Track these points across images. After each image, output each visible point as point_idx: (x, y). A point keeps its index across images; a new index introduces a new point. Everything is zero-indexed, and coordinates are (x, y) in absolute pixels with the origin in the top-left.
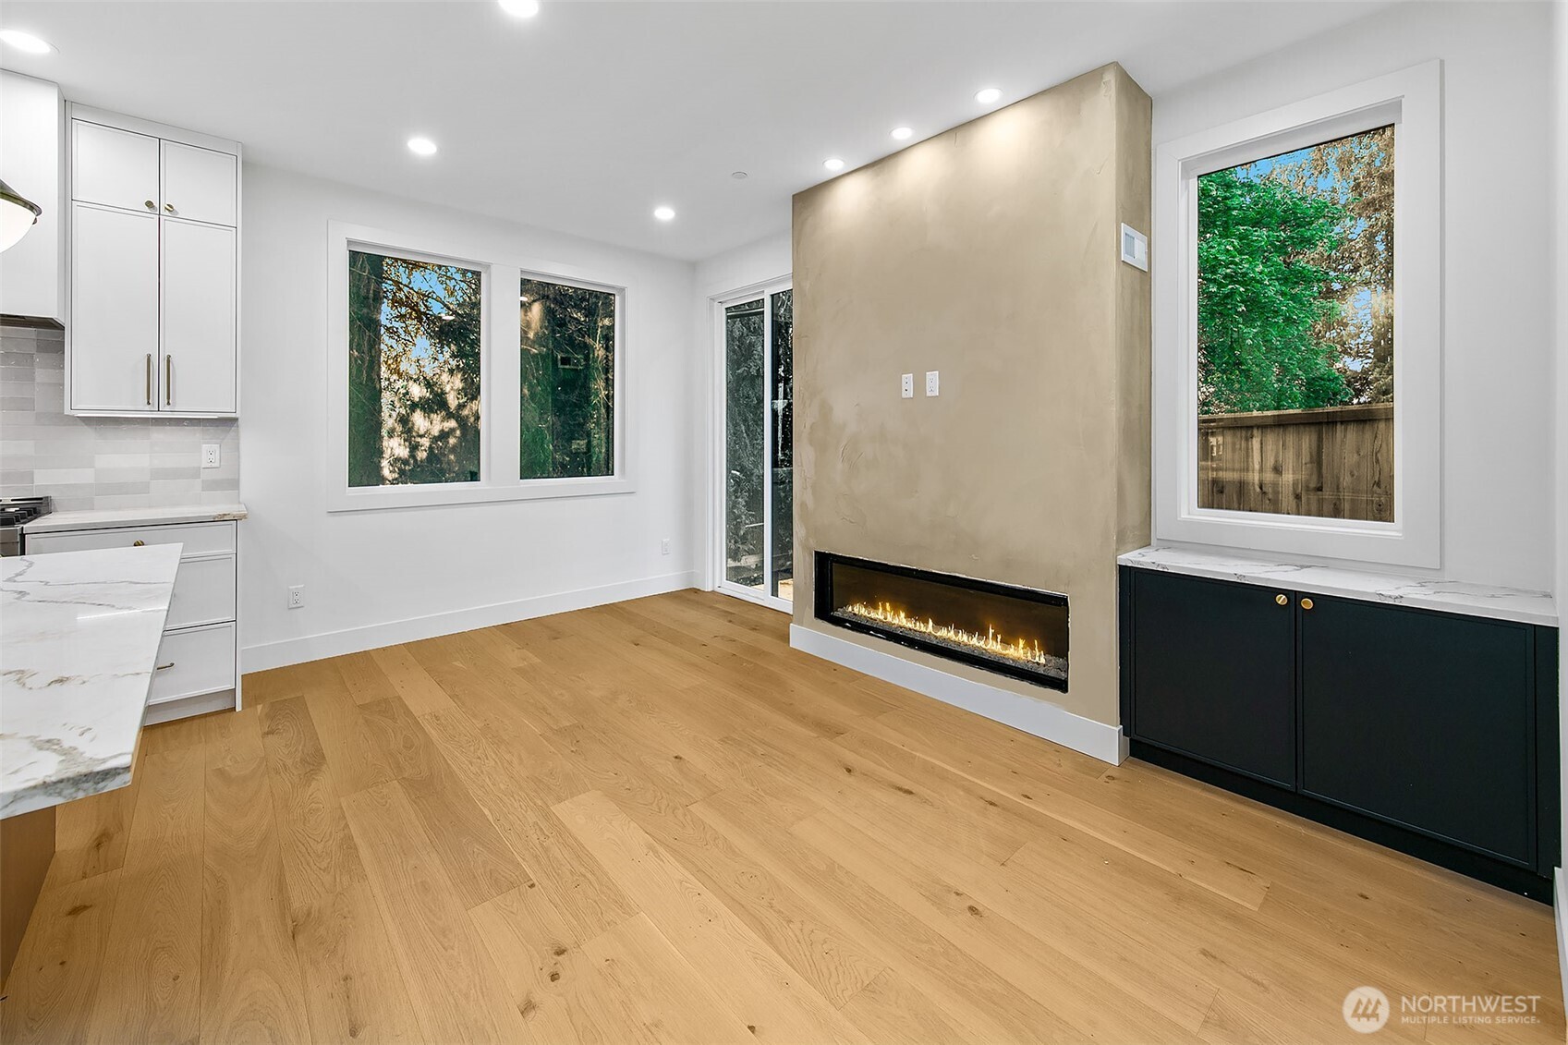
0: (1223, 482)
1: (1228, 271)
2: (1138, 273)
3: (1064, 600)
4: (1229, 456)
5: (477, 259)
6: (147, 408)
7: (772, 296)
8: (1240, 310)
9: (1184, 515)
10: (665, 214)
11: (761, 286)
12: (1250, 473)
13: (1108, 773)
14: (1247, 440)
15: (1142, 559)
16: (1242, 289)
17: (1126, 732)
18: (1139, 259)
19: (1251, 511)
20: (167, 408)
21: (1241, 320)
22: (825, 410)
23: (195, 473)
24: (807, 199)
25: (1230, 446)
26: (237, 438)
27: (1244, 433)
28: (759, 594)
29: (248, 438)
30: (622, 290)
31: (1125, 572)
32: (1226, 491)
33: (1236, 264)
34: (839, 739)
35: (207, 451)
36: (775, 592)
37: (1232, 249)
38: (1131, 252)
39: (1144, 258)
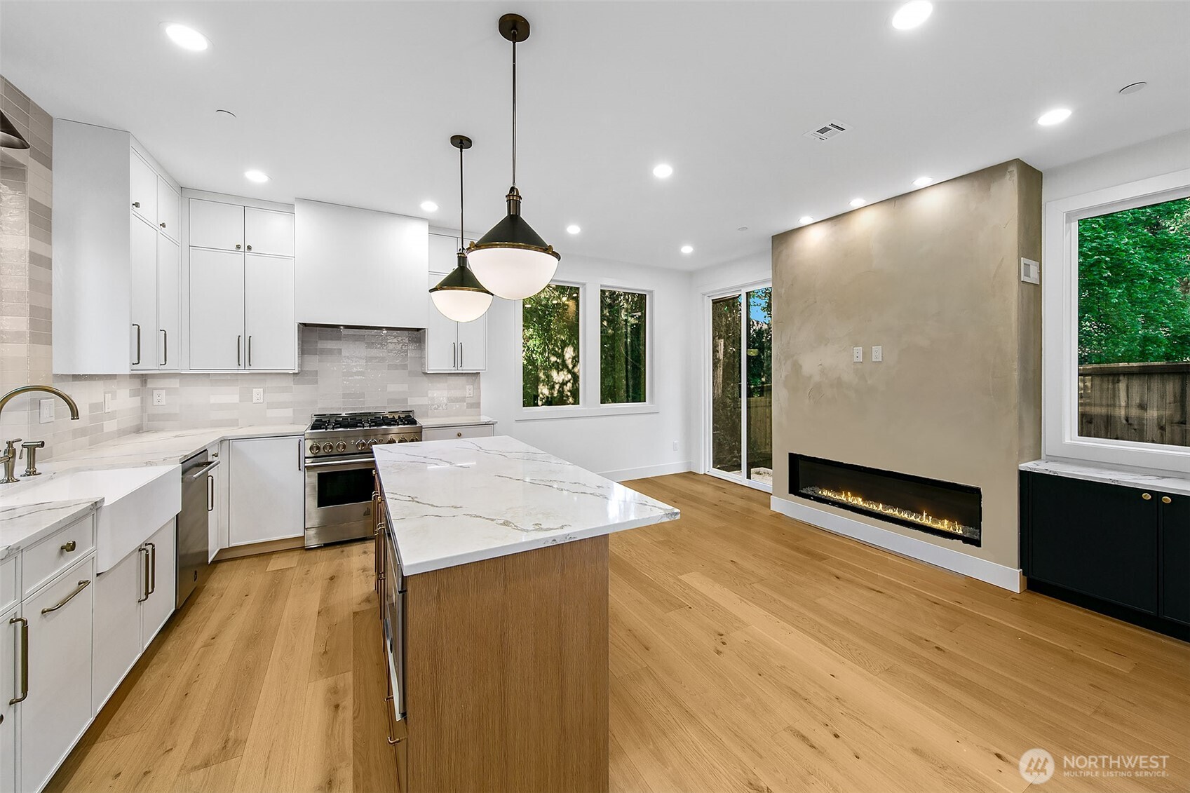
0: (1092, 415)
1: (1094, 244)
2: (1032, 286)
3: (978, 491)
4: (1098, 394)
5: (577, 281)
6: (454, 368)
7: (747, 293)
8: (1106, 275)
9: (1067, 441)
10: (687, 250)
11: (740, 287)
12: (1117, 409)
13: (1013, 596)
14: (1114, 383)
15: (1037, 467)
16: (1107, 259)
17: (1024, 573)
18: (1033, 278)
19: (1117, 439)
20: (461, 369)
21: (1106, 283)
22: (797, 368)
23: (463, 399)
24: (781, 240)
25: (1097, 388)
26: (479, 383)
27: (1111, 378)
28: (738, 477)
29: (484, 382)
30: (651, 292)
31: (1023, 475)
32: (1095, 421)
33: (1101, 238)
34: (824, 561)
35: (468, 390)
36: (749, 477)
37: (1097, 226)
38: (1027, 275)
39: (1037, 276)
